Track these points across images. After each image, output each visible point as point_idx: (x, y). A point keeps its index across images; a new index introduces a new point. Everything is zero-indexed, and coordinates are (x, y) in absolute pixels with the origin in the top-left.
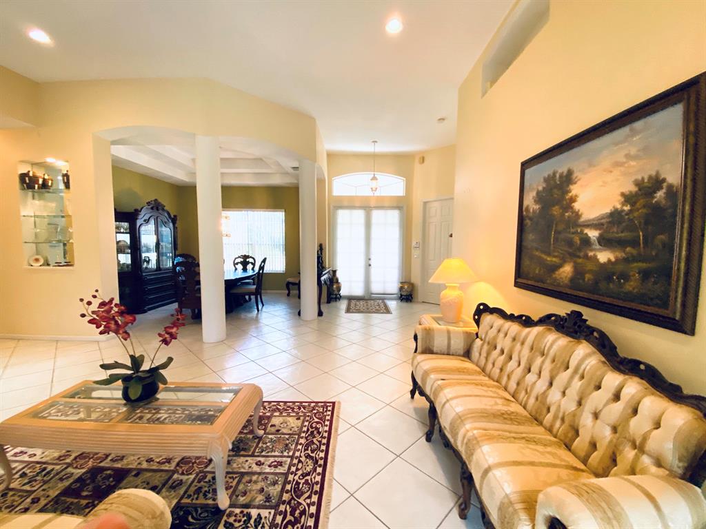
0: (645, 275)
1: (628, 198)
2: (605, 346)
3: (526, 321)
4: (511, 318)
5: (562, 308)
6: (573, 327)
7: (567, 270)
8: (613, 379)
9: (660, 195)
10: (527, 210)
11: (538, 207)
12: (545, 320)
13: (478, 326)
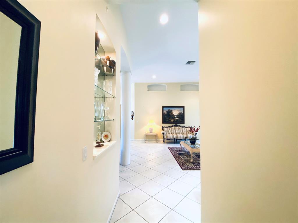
0: (181, 120)
1: (179, 114)
2: (180, 126)
3: (170, 127)
4: (167, 127)
5: (175, 124)
6: (176, 126)
7: (173, 120)
8: (184, 128)
9: (182, 114)
10: (164, 113)
11: (167, 113)
12: (173, 126)
13: (163, 130)
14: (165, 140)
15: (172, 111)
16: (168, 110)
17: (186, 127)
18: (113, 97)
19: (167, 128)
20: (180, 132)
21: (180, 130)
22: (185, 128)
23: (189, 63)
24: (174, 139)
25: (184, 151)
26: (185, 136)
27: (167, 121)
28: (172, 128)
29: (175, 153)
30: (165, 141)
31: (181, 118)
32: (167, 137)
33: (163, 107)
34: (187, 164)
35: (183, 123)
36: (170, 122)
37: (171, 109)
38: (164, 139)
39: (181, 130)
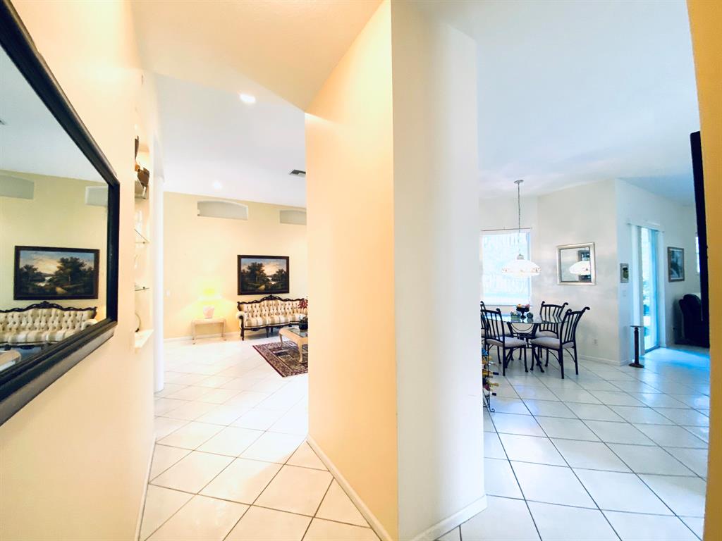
0: (282, 286)
1: (277, 272)
2: (280, 299)
3: (257, 302)
4: (249, 303)
5: (267, 296)
6: (271, 298)
7: (263, 287)
8: (287, 303)
9: (283, 272)
10: (244, 270)
11: (249, 270)
12: (263, 300)
13: (240, 309)
14: (245, 332)
15: (261, 265)
16: (253, 264)
17: (293, 301)
18: (143, 240)
19: (250, 305)
20: (279, 311)
21: (279, 309)
22: (290, 302)
23: (296, 172)
24: (267, 328)
25: (286, 348)
26: (290, 319)
27: (251, 288)
28: (262, 303)
29: (269, 353)
30: (245, 335)
31: (282, 282)
32: (250, 324)
33: (240, 257)
34: (293, 367)
35: (286, 290)
36: (256, 291)
37: (258, 261)
38: (243, 329)
39: (283, 307)
